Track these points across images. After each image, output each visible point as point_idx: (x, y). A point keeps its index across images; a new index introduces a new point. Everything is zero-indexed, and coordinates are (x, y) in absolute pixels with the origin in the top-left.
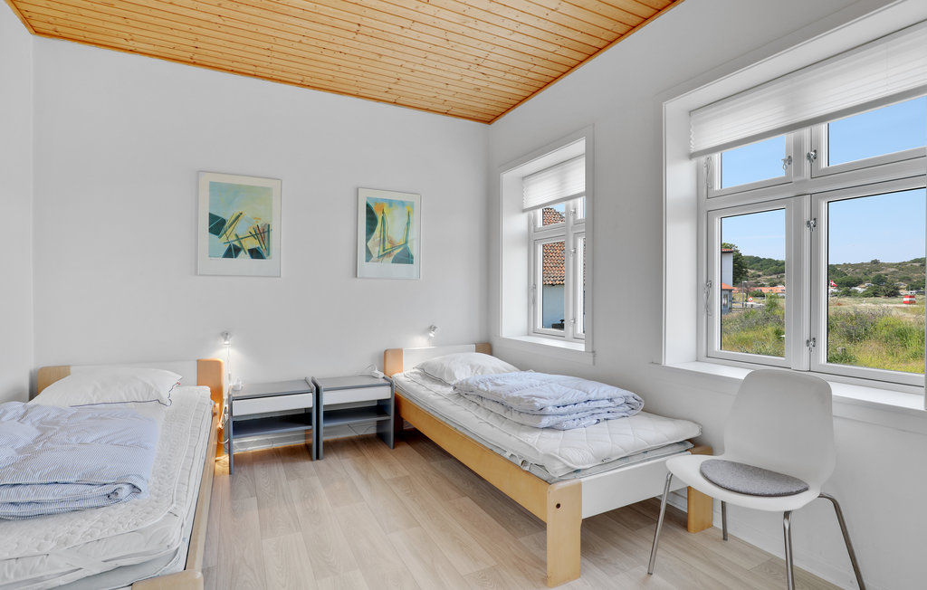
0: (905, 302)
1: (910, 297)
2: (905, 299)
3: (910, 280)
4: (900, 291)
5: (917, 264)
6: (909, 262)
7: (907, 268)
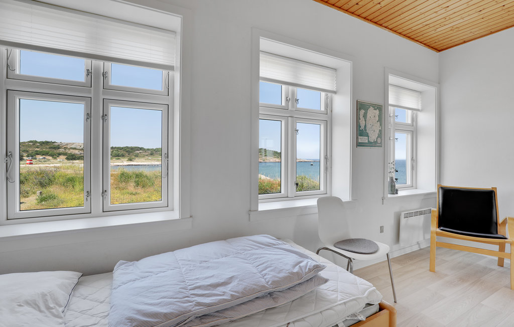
0: (27, 164)
1: (30, 161)
2: (28, 162)
3: (28, 151)
4: (24, 158)
5: (31, 144)
6: (26, 142)
7: (26, 145)
